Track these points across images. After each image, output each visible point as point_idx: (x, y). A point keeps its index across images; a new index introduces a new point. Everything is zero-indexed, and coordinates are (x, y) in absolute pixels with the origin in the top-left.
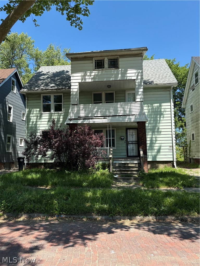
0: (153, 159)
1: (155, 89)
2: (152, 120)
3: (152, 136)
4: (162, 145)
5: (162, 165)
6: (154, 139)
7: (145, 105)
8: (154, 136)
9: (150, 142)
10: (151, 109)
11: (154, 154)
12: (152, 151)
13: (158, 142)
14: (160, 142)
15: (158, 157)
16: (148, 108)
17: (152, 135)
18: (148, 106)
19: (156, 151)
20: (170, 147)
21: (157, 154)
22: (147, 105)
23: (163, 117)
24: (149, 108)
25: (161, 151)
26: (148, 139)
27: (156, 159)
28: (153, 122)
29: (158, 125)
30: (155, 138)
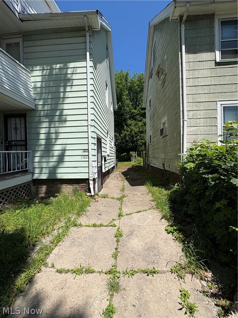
0: (49, 176)
1: (56, 32)
2: (50, 97)
3: (49, 130)
4: (68, 147)
5: (69, 187)
6: (53, 136)
7: (36, 67)
8: (53, 130)
9: (46, 142)
10: (47, 74)
11: (51, 164)
12: (49, 159)
13: (59, 142)
14: (64, 141)
15: (59, 170)
16: (42, 73)
17: (50, 127)
18: (43, 70)
19: (55, 159)
20: (85, 152)
21: (58, 165)
22: (40, 68)
23: (72, 86)
24: (44, 74)
25: (66, 159)
26: (42, 136)
27: (55, 176)
28: (52, 102)
29: (61, 107)
30: (54, 134)
